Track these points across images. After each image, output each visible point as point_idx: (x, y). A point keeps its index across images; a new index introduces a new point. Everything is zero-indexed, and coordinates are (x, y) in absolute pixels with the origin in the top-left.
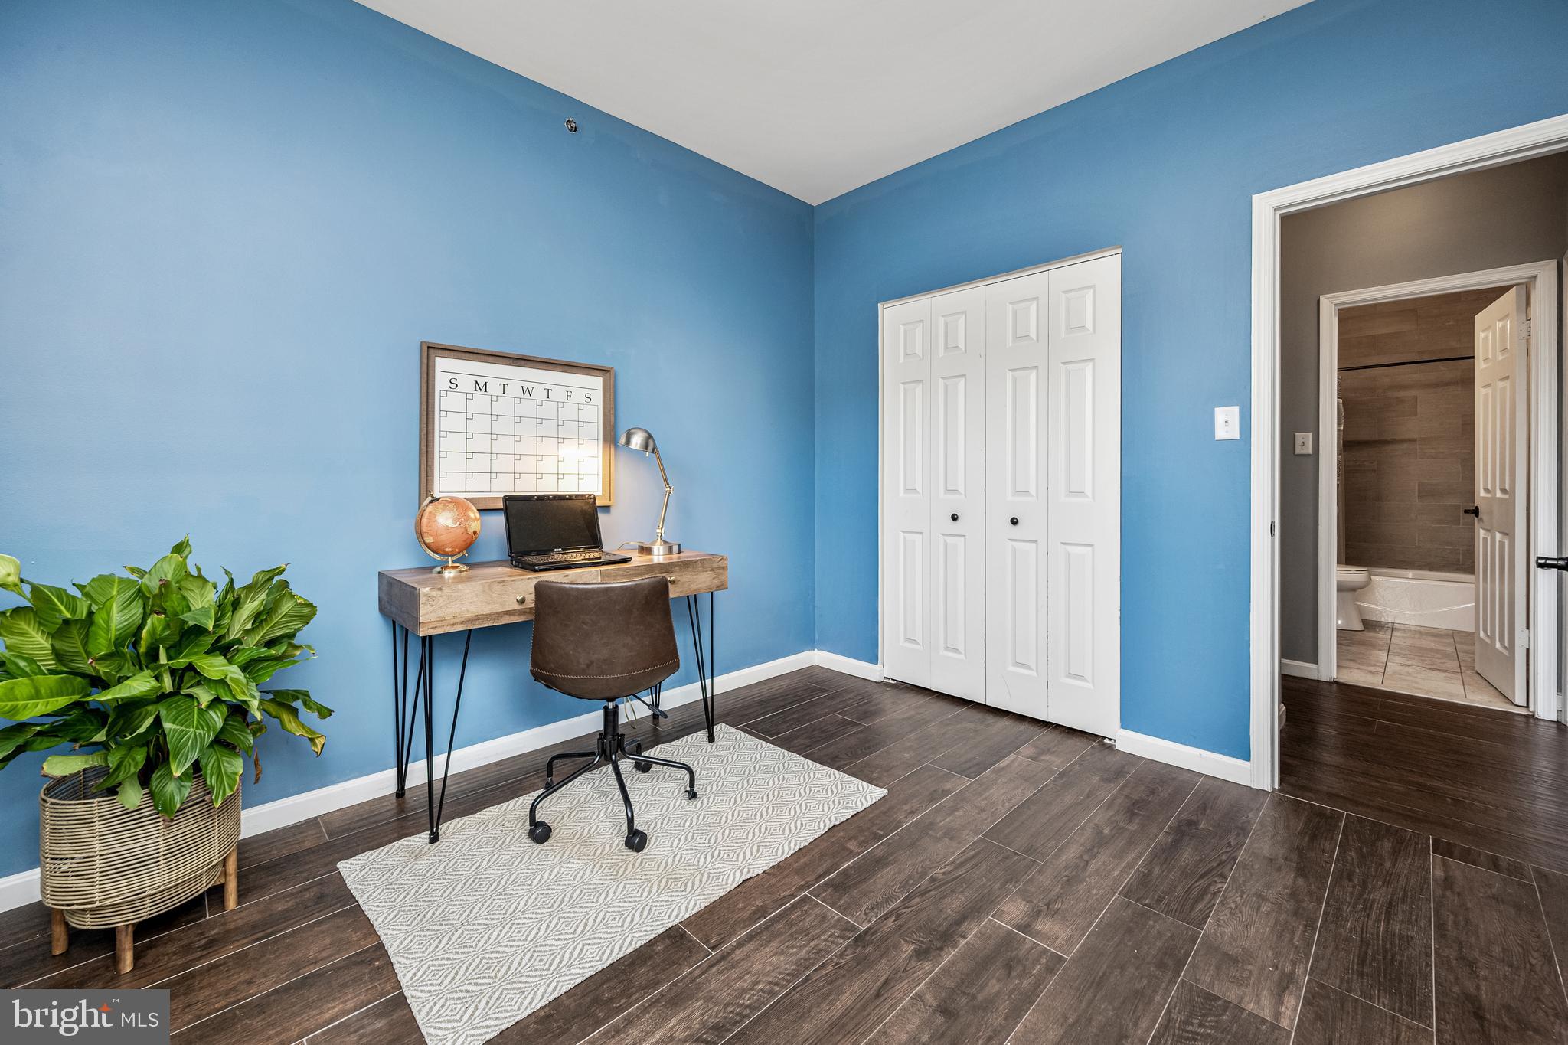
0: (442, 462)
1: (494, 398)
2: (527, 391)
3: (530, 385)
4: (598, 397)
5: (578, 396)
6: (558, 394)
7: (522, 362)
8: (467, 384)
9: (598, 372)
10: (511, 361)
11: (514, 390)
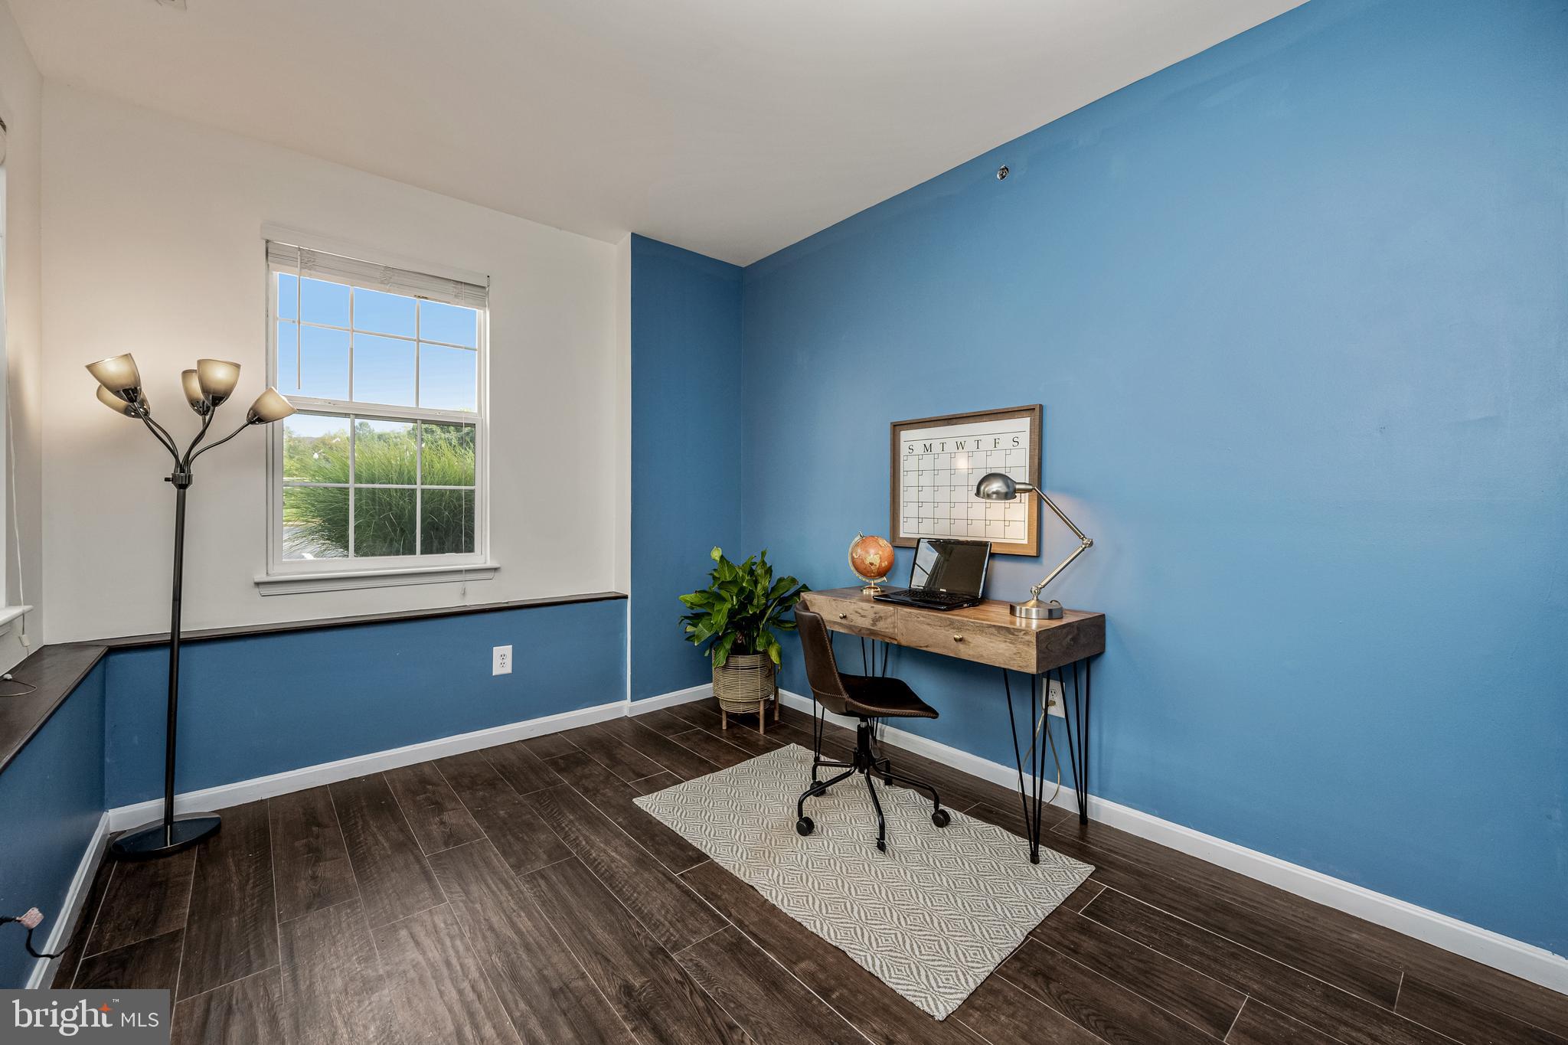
0: (907, 510)
1: (936, 456)
2: (960, 446)
3: (962, 440)
4: (1025, 440)
5: (1006, 442)
6: (987, 443)
7: (955, 421)
8: (919, 448)
9: (1024, 412)
10: (946, 421)
11: (950, 446)
